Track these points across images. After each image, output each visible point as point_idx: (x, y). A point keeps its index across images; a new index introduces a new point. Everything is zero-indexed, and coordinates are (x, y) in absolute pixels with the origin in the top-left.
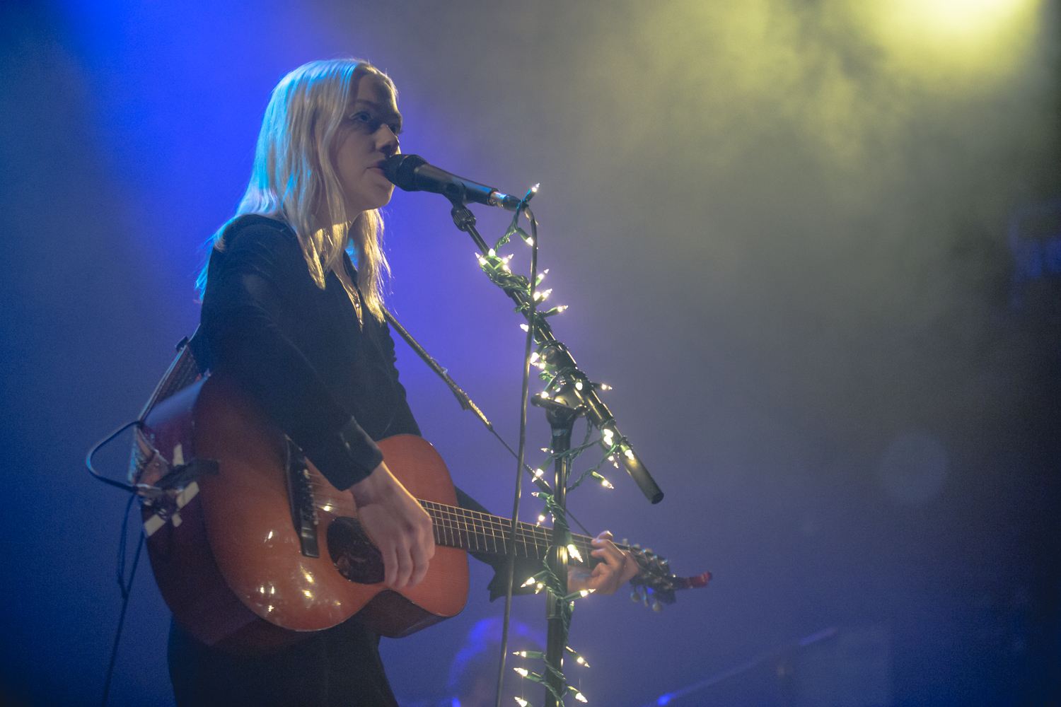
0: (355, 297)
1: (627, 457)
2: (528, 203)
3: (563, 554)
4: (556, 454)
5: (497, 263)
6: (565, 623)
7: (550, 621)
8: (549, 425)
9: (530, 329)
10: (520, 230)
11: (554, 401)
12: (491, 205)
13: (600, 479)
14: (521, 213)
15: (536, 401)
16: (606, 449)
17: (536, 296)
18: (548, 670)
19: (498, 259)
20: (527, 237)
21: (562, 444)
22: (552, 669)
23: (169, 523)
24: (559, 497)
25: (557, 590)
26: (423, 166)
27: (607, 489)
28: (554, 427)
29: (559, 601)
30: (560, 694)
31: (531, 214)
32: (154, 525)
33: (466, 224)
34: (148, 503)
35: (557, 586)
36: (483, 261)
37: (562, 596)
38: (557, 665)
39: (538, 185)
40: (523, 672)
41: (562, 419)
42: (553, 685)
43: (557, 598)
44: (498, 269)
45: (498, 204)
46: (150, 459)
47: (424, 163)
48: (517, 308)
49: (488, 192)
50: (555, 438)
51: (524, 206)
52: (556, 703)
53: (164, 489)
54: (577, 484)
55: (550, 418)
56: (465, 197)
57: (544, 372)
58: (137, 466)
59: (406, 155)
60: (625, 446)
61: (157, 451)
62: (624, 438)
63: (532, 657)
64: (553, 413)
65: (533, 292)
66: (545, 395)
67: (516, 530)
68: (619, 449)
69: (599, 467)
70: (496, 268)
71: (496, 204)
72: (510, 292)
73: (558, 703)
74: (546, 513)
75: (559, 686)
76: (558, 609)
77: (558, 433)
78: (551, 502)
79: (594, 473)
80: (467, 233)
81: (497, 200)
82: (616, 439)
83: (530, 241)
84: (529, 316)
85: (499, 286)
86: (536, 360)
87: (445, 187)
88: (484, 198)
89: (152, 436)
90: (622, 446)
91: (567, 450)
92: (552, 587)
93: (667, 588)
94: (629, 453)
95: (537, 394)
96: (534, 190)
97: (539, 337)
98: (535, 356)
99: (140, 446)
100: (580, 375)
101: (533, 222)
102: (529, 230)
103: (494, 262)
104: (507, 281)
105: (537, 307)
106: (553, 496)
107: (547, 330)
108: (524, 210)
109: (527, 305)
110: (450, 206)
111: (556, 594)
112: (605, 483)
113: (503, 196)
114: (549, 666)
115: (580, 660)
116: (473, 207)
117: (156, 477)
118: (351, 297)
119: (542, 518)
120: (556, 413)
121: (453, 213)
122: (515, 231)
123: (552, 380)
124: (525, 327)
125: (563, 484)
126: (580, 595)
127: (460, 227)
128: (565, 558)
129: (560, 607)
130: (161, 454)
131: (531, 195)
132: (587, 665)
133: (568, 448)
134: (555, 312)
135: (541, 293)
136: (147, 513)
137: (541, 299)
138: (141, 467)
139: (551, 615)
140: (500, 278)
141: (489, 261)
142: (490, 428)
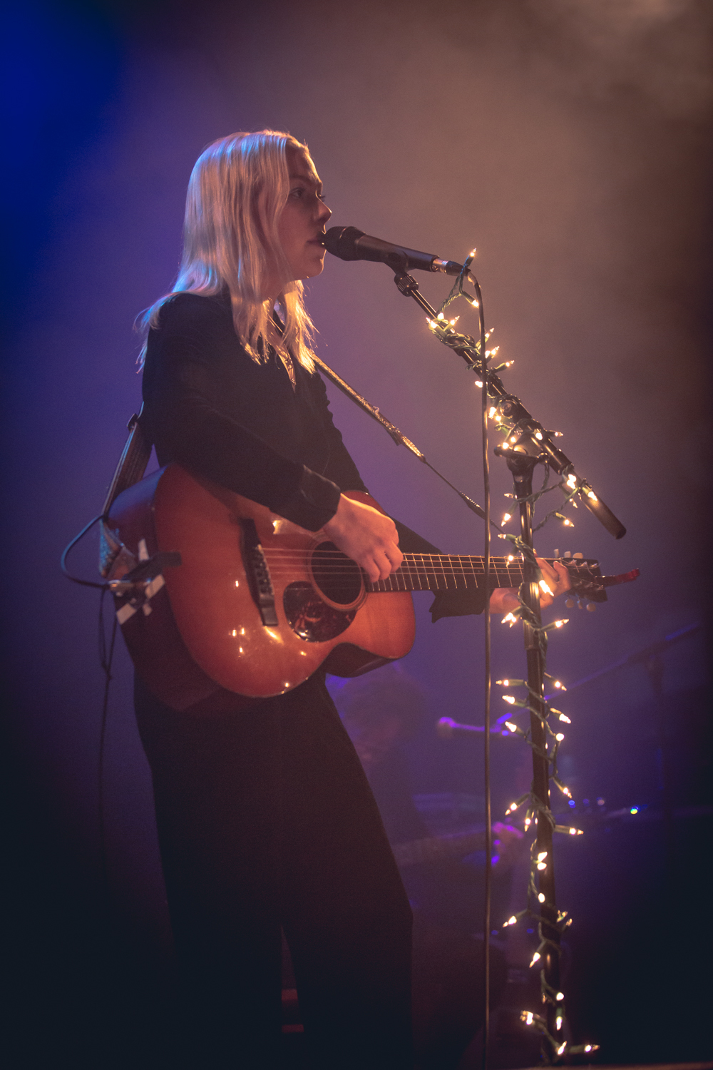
0: (287, 360)
1: (589, 498)
2: (469, 268)
3: (534, 589)
4: (520, 499)
5: (445, 325)
6: (542, 651)
7: (528, 651)
8: (510, 473)
9: (484, 385)
10: (465, 294)
11: (513, 450)
12: (434, 271)
13: (562, 519)
14: (465, 277)
15: (498, 452)
16: (568, 492)
17: (487, 354)
18: (531, 695)
19: (446, 322)
20: (473, 300)
21: (523, 490)
22: (534, 694)
23: (140, 612)
24: (526, 538)
25: (534, 622)
26: (362, 237)
27: (568, 527)
28: (515, 474)
29: (536, 633)
30: (544, 716)
31: (474, 278)
32: (125, 613)
33: (409, 289)
34: (119, 594)
35: (533, 619)
36: (433, 325)
37: (538, 627)
38: (538, 690)
39: (475, 250)
40: (510, 700)
41: (521, 466)
42: (538, 710)
43: (534, 630)
44: (447, 330)
45: (441, 270)
46: (118, 552)
47: (363, 234)
48: (469, 368)
49: (430, 260)
50: (517, 484)
51: (467, 271)
52: (541, 725)
53: (134, 581)
54: (542, 525)
55: (511, 467)
56: (407, 264)
57: (501, 424)
58: (106, 559)
59: (344, 228)
60: (586, 488)
61: (122, 544)
62: (584, 481)
63: (514, 684)
64: (513, 461)
65: (483, 350)
66: (505, 446)
67: (489, 571)
68: (581, 491)
69: (562, 508)
70: (445, 330)
71: (439, 271)
72: (460, 352)
73: (542, 724)
74: (515, 552)
75: (544, 709)
76: (536, 640)
77: (520, 479)
78: (520, 543)
79: (557, 514)
80: (411, 297)
81: (438, 266)
82: (580, 483)
83: (476, 304)
84: (481, 373)
85: (450, 346)
86: (494, 414)
87: (387, 256)
88: (426, 264)
89: (117, 531)
90: (584, 489)
91: (530, 494)
92: (529, 620)
93: (599, 589)
94: (591, 495)
95: (499, 446)
96: (472, 255)
97: (493, 392)
98: (492, 411)
99: (106, 542)
100: (537, 426)
101: (477, 285)
102: (473, 292)
103: (442, 324)
104: (456, 342)
105: (488, 364)
106: (520, 537)
107: (499, 385)
108: (467, 275)
109: (478, 363)
110: (392, 274)
111: (533, 627)
112: (567, 522)
113: (445, 263)
114: (531, 692)
115: (558, 684)
116: (414, 273)
117: (124, 570)
118: (283, 360)
119: (511, 558)
120: (517, 462)
121: (397, 280)
122: (460, 295)
123: (510, 431)
124: (479, 384)
125: (529, 526)
126: (554, 626)
127: (404, 293)
128: (537, 593)
129: (536, 637)
130: (127, 547)
131: (470, 260)
132: (563, 688)
133: (530, 492)
134: (504, 367)
135: (490, 350)
136: (119, 603)
137: (490, 357)
138: (110, 560)
139: (530, 646)
140: (448, 339)
141: (438, 324)
142: (423, 460)
